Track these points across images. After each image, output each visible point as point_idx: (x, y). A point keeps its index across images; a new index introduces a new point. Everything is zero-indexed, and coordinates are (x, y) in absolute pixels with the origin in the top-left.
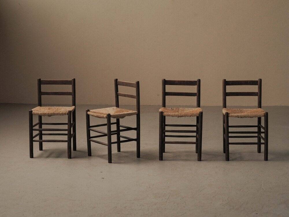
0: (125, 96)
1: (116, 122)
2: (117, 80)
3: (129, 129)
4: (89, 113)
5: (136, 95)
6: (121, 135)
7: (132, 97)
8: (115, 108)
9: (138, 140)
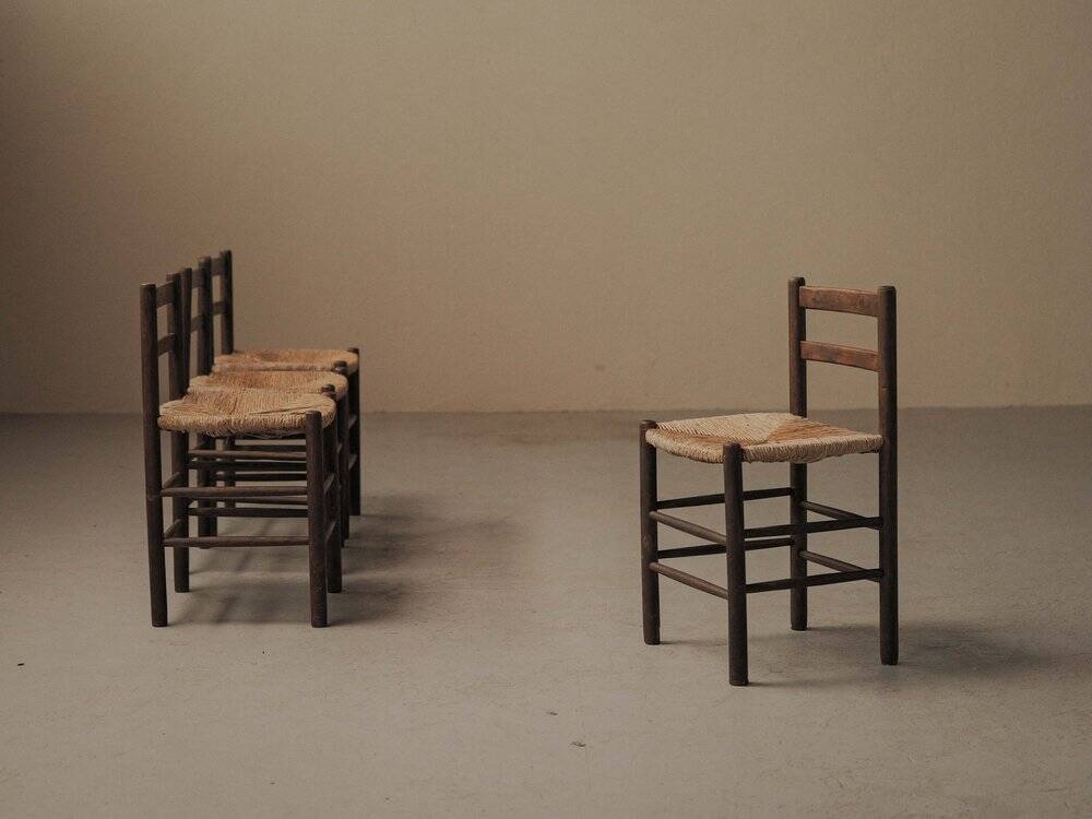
1: (787, 484)
2: (801, 282)
3: (846, 521)
4: (652, 437)
6: (810, 548)
9: (886, 575)
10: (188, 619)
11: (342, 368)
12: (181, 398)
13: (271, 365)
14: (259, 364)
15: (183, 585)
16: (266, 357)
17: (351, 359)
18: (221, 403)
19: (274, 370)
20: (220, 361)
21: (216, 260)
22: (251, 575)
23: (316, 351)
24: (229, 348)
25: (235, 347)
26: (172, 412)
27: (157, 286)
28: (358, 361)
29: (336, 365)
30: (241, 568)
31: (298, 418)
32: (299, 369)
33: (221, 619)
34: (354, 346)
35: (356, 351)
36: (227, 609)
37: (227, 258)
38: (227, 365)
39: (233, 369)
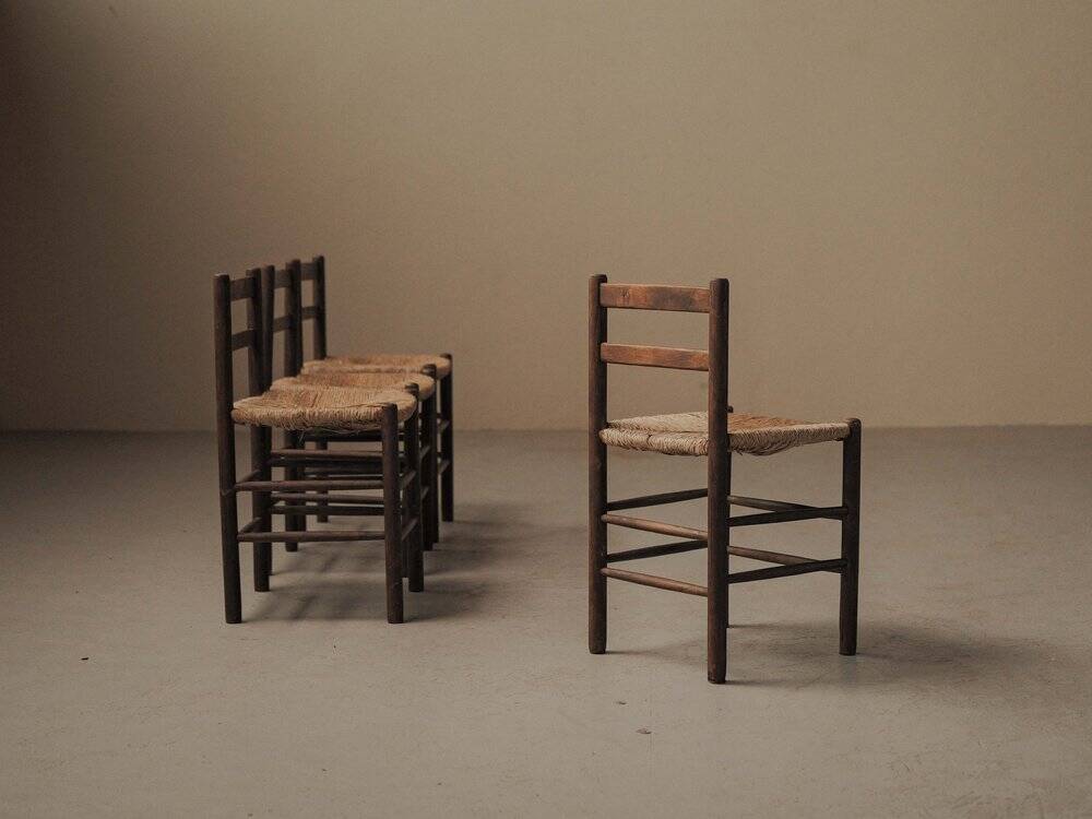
10: (264, 616)
11: (432, 371)
12: (260, 394)
13: (359, 367)
14: (348, 367)
15: (262, 584)
16: (356, 362)
17: (442, 363)
18: (300, 399)
19: (362, 372)
20: (310, 365)
21: (308, 264)
22: (335, 576)
23: (409, 357)
24: (321, 353)
25: (328, 354)
26: (247, 407)
27: (232, 279)
28: (451, 365)
29: (425, 367)
30: (327, 567)
31: (374, 410)
32: (388, 372)
33: (297, 616)
34: (448, 352)
35: (449, 357)
36: (304, 607)
37: (319, 265)
38: (316, 368)
39: (322, 371)
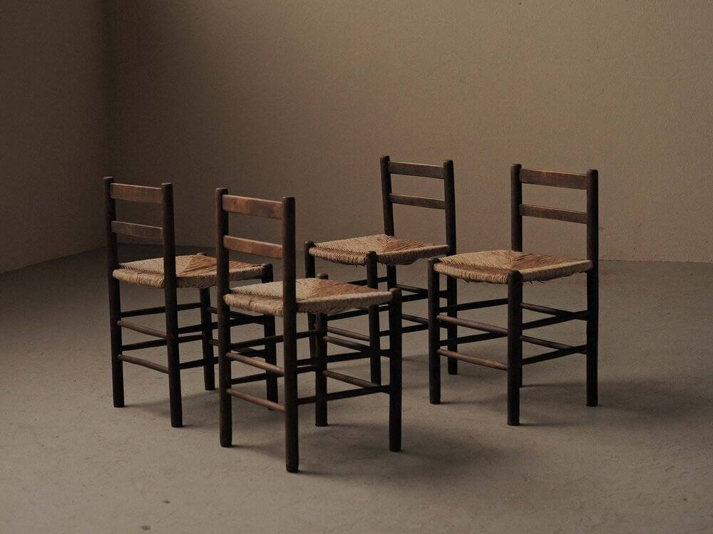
0: (411, 202)
5: (444, 200)
7: (432, 204)
8: (383, 236)
